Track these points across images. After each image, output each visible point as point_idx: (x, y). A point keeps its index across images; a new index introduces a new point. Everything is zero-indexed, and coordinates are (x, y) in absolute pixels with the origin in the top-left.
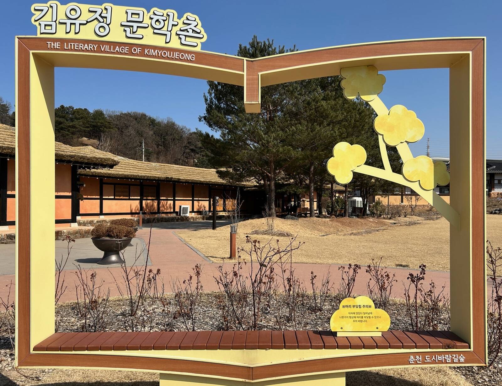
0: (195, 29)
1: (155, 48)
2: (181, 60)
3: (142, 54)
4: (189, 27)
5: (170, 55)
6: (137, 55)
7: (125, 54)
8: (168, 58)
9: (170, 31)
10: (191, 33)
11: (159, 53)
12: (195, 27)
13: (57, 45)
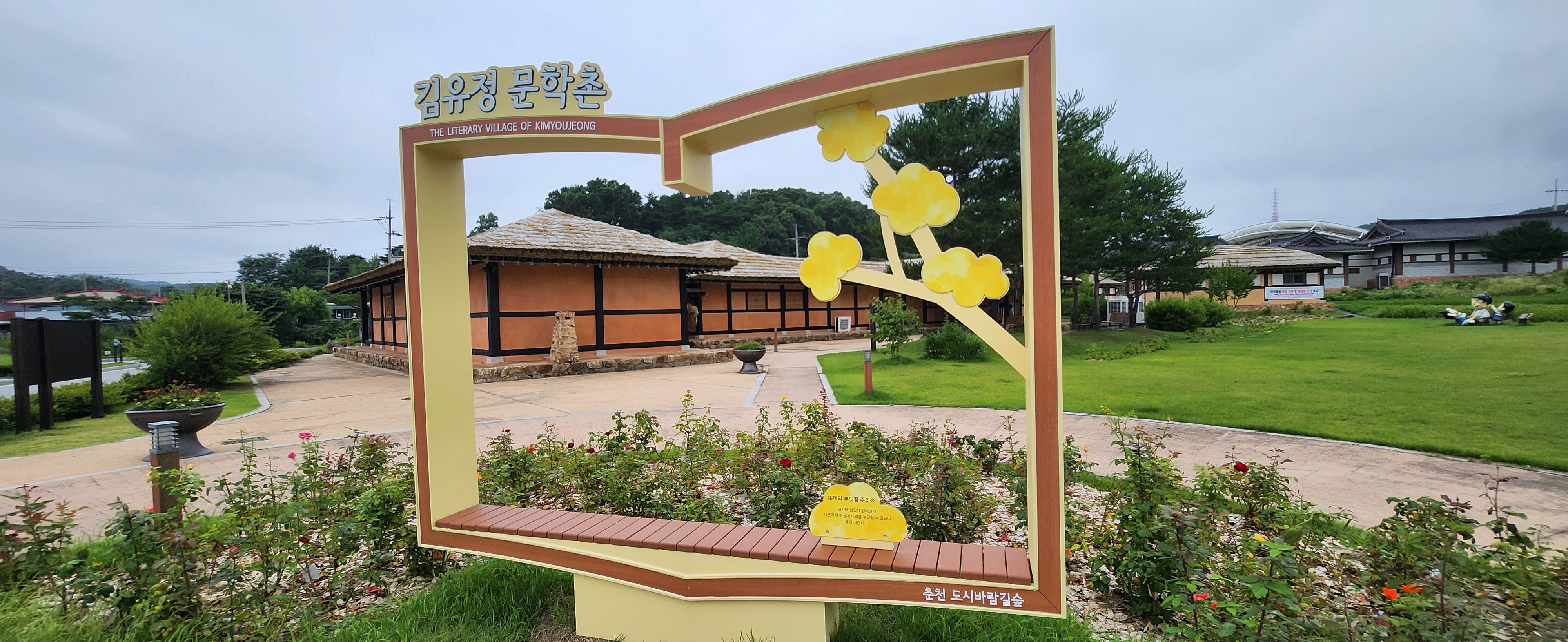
0: (595, 83)
1: (546, 119)
2: (577, 132)
3: (532, 130)
4: (588, 81)
5: (565, 127)
6: (525, 132)
7: (512, 132)
8: (561, 131)
9: (565, 92)
10: (589, 91)
11: (553, 125)
12: (595, 80)
13: (439, 132)
